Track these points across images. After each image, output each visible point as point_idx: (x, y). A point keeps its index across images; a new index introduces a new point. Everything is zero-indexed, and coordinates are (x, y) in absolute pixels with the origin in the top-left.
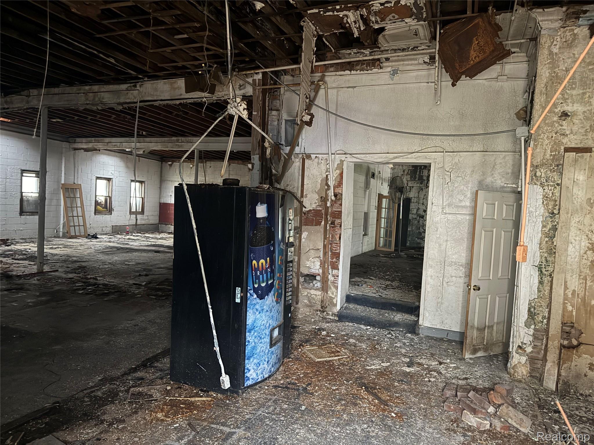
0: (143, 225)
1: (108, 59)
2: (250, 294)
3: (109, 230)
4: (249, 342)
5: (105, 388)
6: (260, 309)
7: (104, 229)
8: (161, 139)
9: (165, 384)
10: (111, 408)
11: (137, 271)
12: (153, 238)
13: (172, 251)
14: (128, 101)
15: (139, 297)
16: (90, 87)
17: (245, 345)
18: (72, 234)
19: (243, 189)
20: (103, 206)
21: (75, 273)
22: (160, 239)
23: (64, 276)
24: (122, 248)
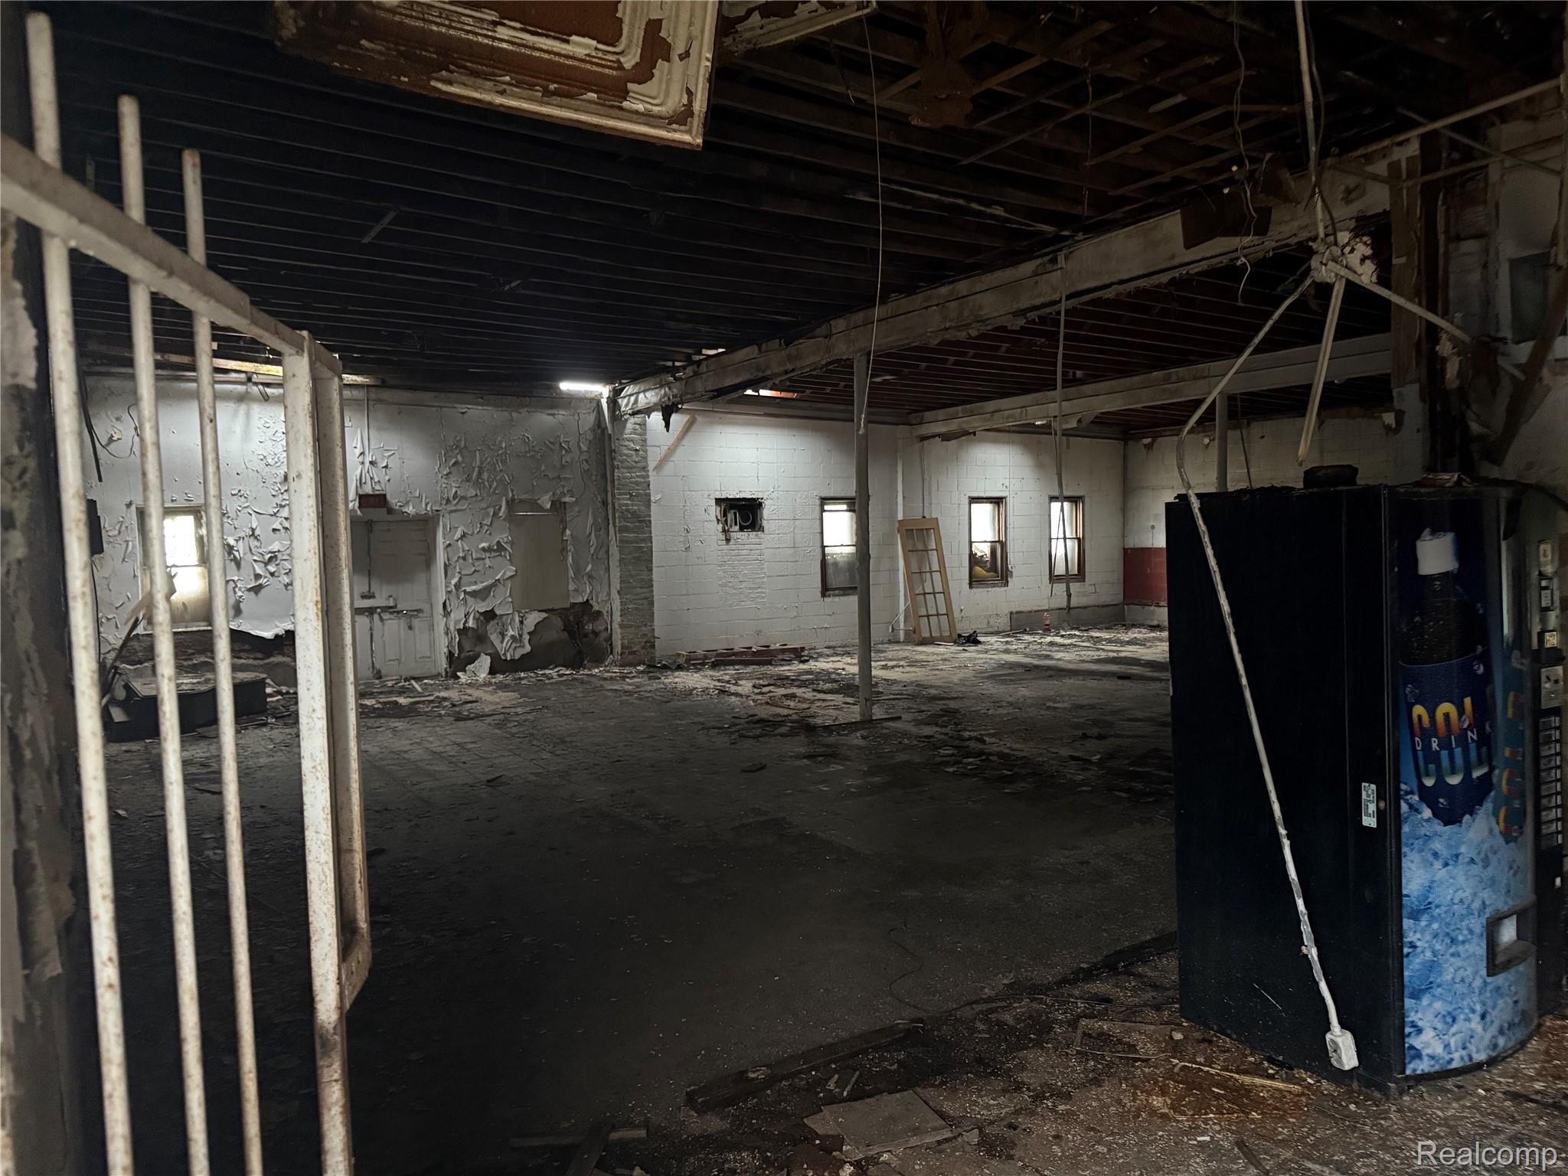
0: (1085, 607)
1: (989, 210)
2: (1411, 806)
3: (1003, 622)
4: (1413, 946)
5: (1020, 1007)
6: (1445, 853)
7: (992, 621)
8: (1122, 380)
9: (1167, 1023)
10: (1036, 1057)
11: (1077, 726)
12: (1109, 641)
13: (1168, 675)
14: (1038, 302)
15: (1085, 791)
16: (951, 287)
17: (1401, 956)
18: (923, 635)
19: (1372, 492)
20: (988, 565)
21: (937, 725)
22: (1130, 643)
23: (914, 730)
24: (1037, 667)
